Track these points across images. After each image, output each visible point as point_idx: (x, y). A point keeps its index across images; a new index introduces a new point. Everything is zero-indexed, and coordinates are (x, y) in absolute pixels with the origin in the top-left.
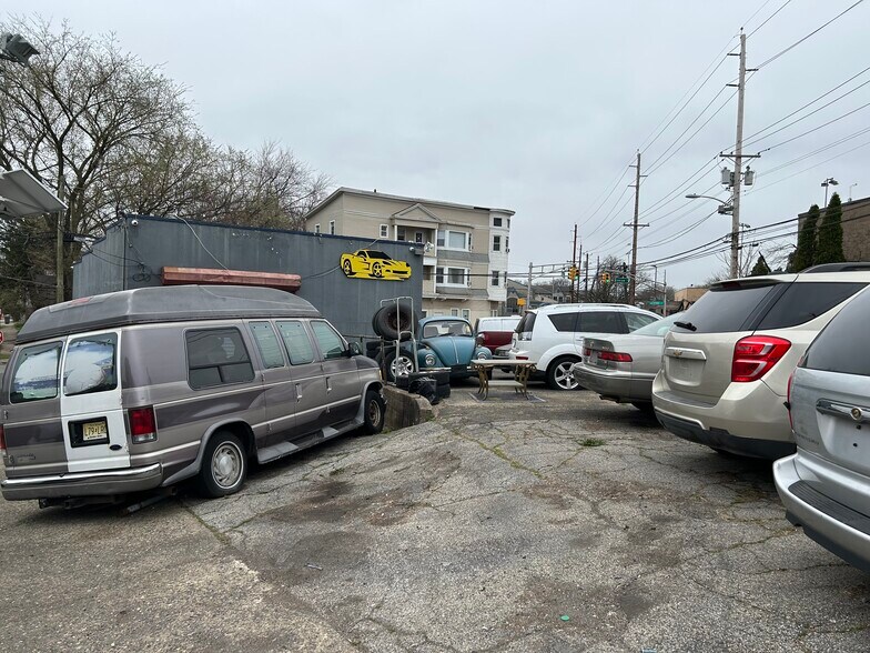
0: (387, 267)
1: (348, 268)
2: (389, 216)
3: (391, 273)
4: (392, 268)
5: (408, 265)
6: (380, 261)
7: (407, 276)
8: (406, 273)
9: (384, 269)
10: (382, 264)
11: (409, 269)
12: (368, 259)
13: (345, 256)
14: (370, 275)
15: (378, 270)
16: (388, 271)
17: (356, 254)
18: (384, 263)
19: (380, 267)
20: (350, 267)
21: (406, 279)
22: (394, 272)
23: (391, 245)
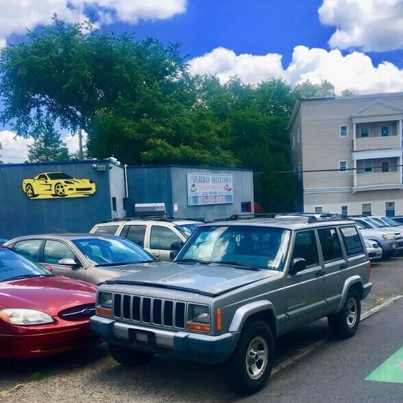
0: (70, 186)
1: (30, 191)
2: (348, 116)
3: (75, 191)
4: (75, 186)
5: (91, 182)
6: (62, 181)
7: (92, 192)
8: (90, 189)
9: (66, 189)
10: (64, 184)
11: (93, 186)
12: (49, 181)
13: (26, 181)
14: (53, 195)
15: (60, 190)
16: (70, 189)
17: (37, 178)
18: (66, 182)
19: (62, 187)
20: (32, 190)
21: (90, 195)
22: (77, 189)
23: (73, 165)
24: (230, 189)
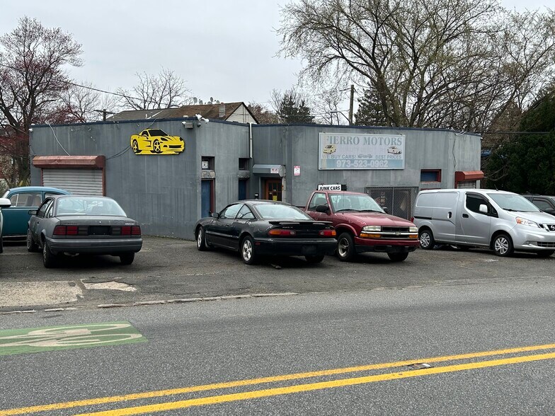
0: (165, 143)
1: (136, 147)
3: (168, 148)
4: (168, 143)
5: (181, 139)
6: (159, 138)
7: (181, 150)
8: (179, 147)
9: (162, 145)
10: (160, 140)
11: (182, 143)
12: (150, 137)
13: (134, 137)
14: (151, 151)
15: (157, 146)
16: (165, 146)
17: (141, 134)
18: (162, 139)
19: (159, 144)
20: (137, 146)
21: (180, 152)
22: (171, 147)
23: (168, 122)
24: (400, 153)
